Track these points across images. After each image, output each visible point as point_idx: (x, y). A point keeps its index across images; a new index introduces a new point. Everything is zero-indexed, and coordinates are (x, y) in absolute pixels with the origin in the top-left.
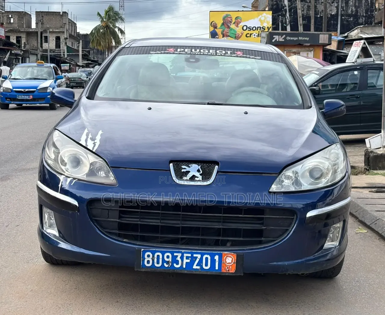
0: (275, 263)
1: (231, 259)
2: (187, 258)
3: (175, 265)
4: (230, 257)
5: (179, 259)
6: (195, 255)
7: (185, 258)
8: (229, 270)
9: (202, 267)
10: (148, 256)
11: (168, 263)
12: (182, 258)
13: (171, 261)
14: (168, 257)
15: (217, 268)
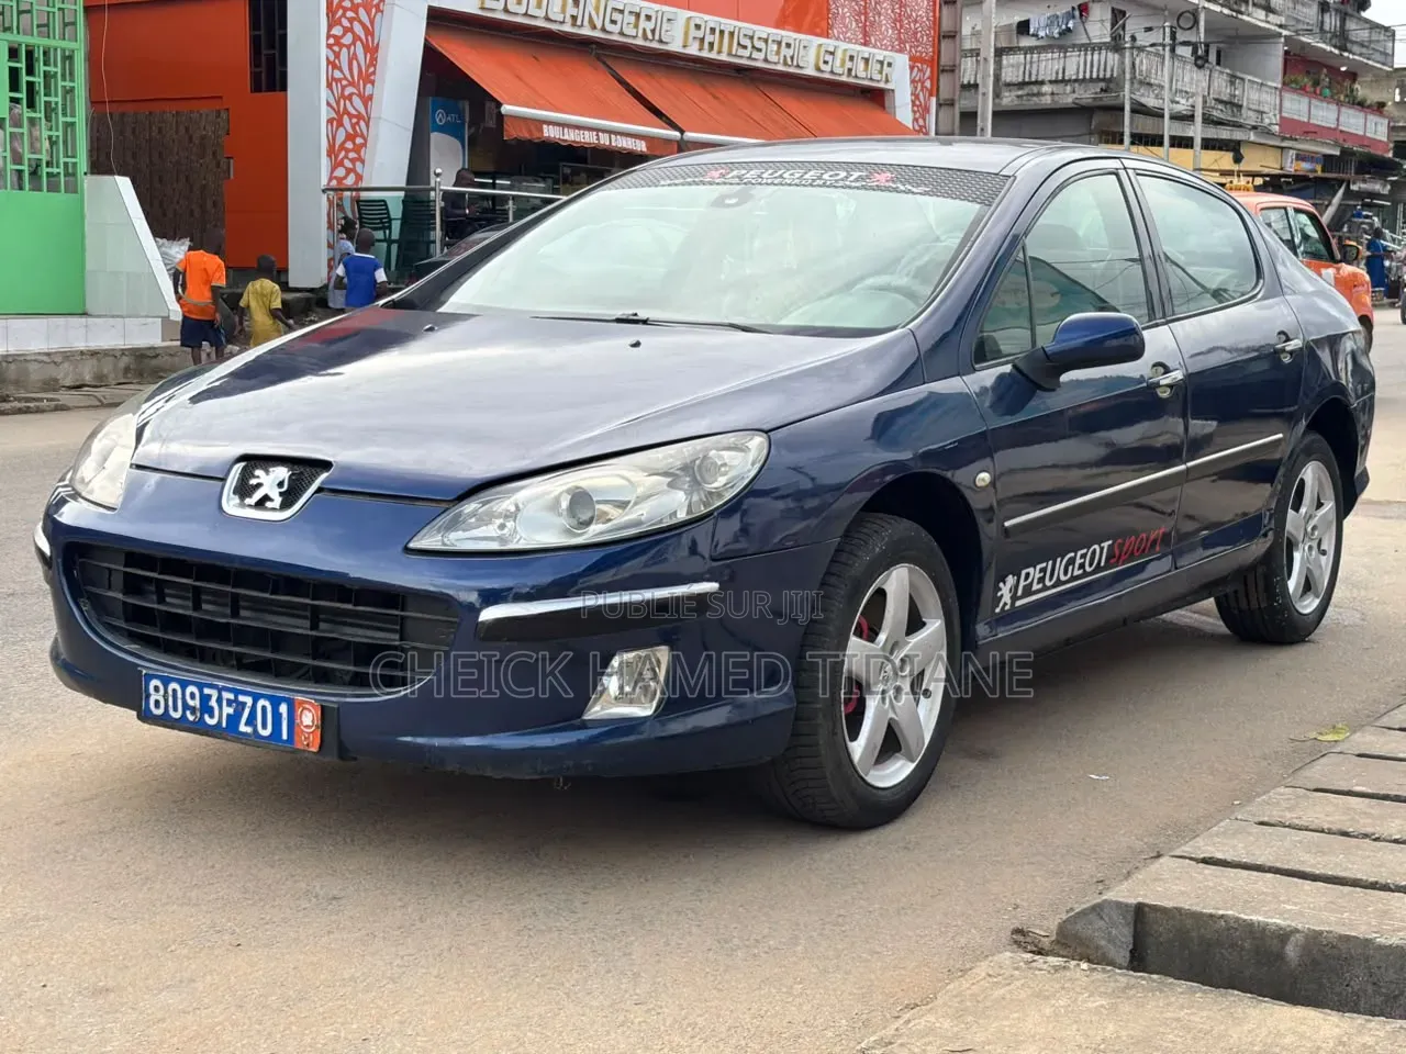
0: (409, 739)
1: (310, 715)
2: (229, 703)
3: (206, 717)
4: (310, 711)
5: (213, 703)
6: (241, 698)
7: (225, 703)
8: (308, 745)
9: (255, 727)
10: (157, 689)
11: (193, 710)
12: (219, 700)
13: (198, 706)
14: (193, 696)
15: (285, 737)
